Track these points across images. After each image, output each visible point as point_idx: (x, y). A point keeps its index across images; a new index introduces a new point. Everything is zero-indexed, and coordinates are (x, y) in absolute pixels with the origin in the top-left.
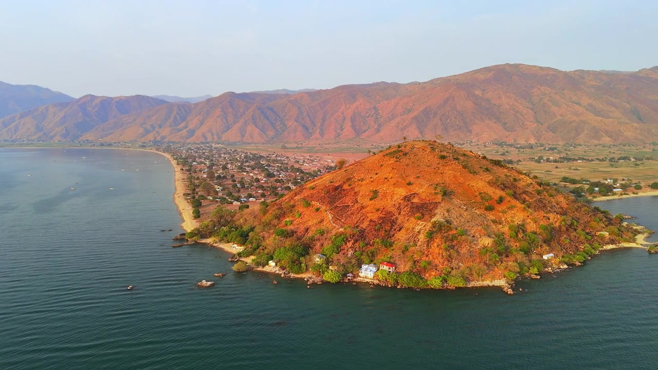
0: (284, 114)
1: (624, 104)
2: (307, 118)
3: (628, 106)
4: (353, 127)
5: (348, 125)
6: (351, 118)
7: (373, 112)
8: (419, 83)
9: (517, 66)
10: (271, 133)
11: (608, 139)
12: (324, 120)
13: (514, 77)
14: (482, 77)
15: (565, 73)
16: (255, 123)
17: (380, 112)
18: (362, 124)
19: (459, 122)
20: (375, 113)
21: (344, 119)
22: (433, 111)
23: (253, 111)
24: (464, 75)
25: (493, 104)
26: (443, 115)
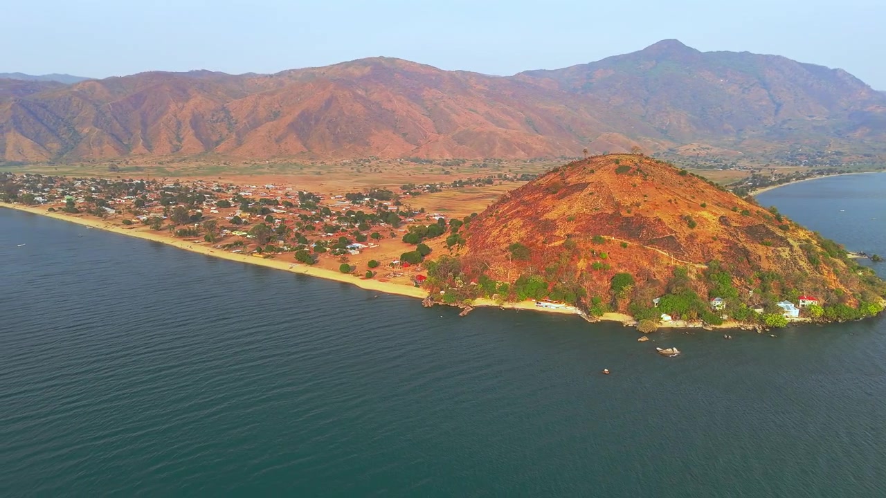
0: (69, 115)
1: (518, 113)
2: (115, 121)
3: (523, 115)
4: (197, 135)
5: (188, 134)
6: (191, 122)
7: (222, 115)
8: (271, 76)
9: (393, 60)
10: (56, 146)
11: (523, 153)
12: (144, 125)
13: (396, 74)
14: (357, 73)
15: (450, 73)
16: (20, 128)
17: (232, 114)
18: (210, 131)
19: (352, 132)
20: (225, 116)
21: (179, 124)
22: (313, 117)
23: (11, 109)
24: (331, 68)
25: (384, 109)
26: (329, 122)
